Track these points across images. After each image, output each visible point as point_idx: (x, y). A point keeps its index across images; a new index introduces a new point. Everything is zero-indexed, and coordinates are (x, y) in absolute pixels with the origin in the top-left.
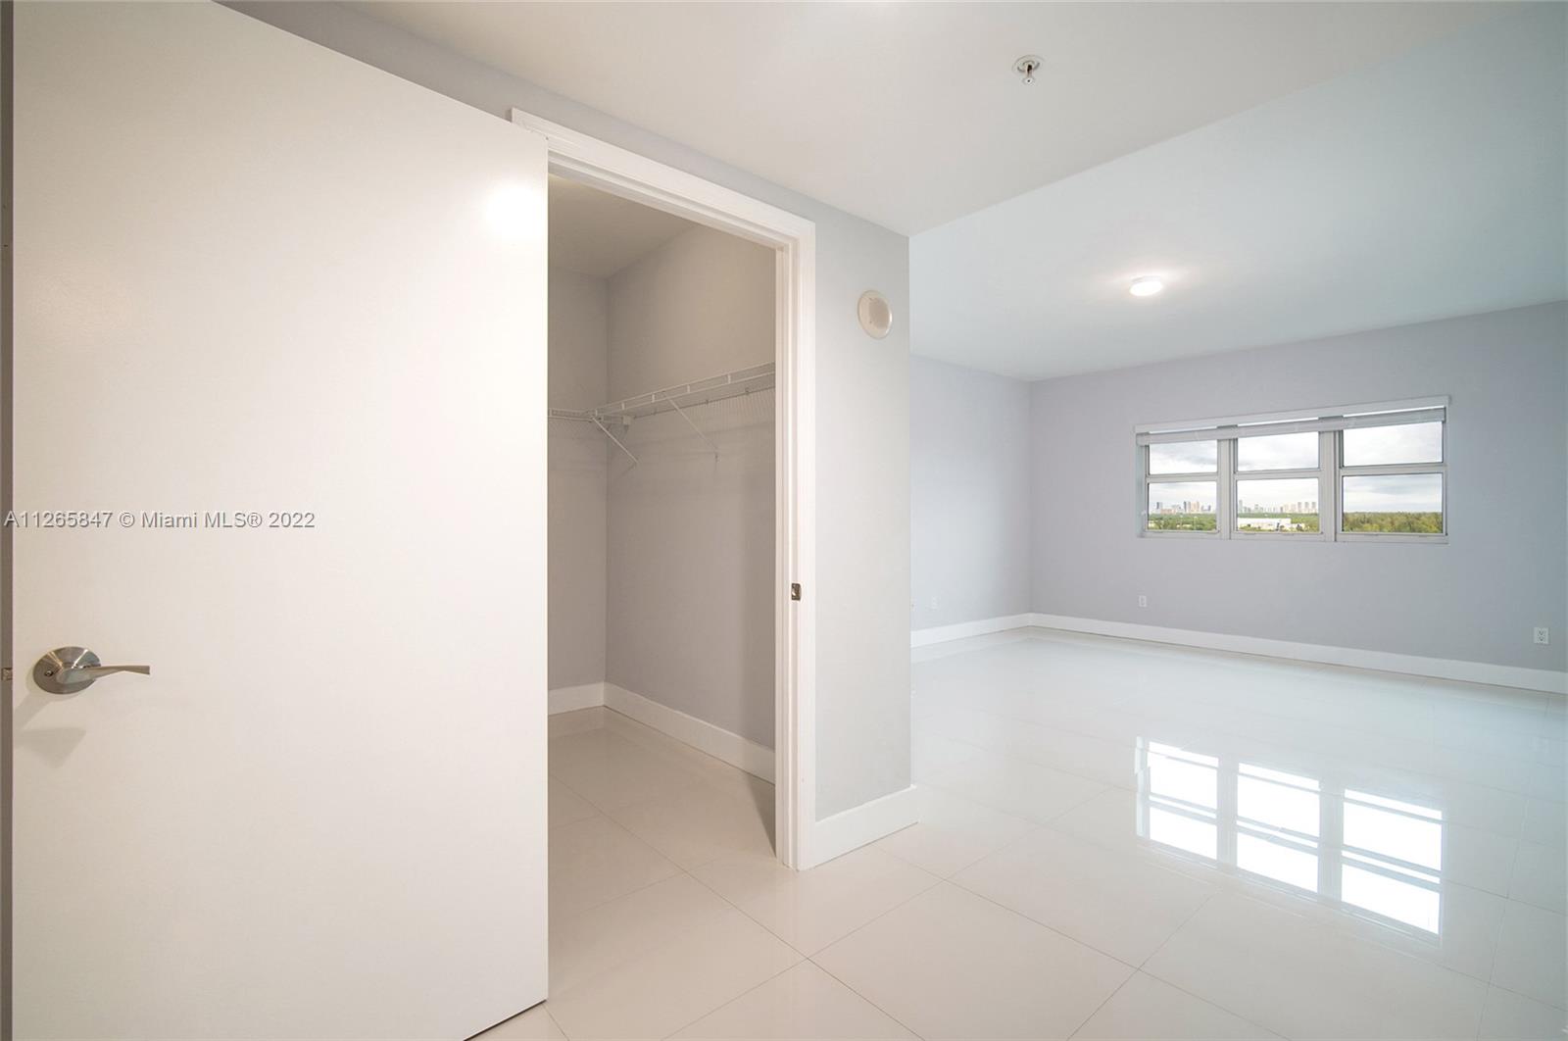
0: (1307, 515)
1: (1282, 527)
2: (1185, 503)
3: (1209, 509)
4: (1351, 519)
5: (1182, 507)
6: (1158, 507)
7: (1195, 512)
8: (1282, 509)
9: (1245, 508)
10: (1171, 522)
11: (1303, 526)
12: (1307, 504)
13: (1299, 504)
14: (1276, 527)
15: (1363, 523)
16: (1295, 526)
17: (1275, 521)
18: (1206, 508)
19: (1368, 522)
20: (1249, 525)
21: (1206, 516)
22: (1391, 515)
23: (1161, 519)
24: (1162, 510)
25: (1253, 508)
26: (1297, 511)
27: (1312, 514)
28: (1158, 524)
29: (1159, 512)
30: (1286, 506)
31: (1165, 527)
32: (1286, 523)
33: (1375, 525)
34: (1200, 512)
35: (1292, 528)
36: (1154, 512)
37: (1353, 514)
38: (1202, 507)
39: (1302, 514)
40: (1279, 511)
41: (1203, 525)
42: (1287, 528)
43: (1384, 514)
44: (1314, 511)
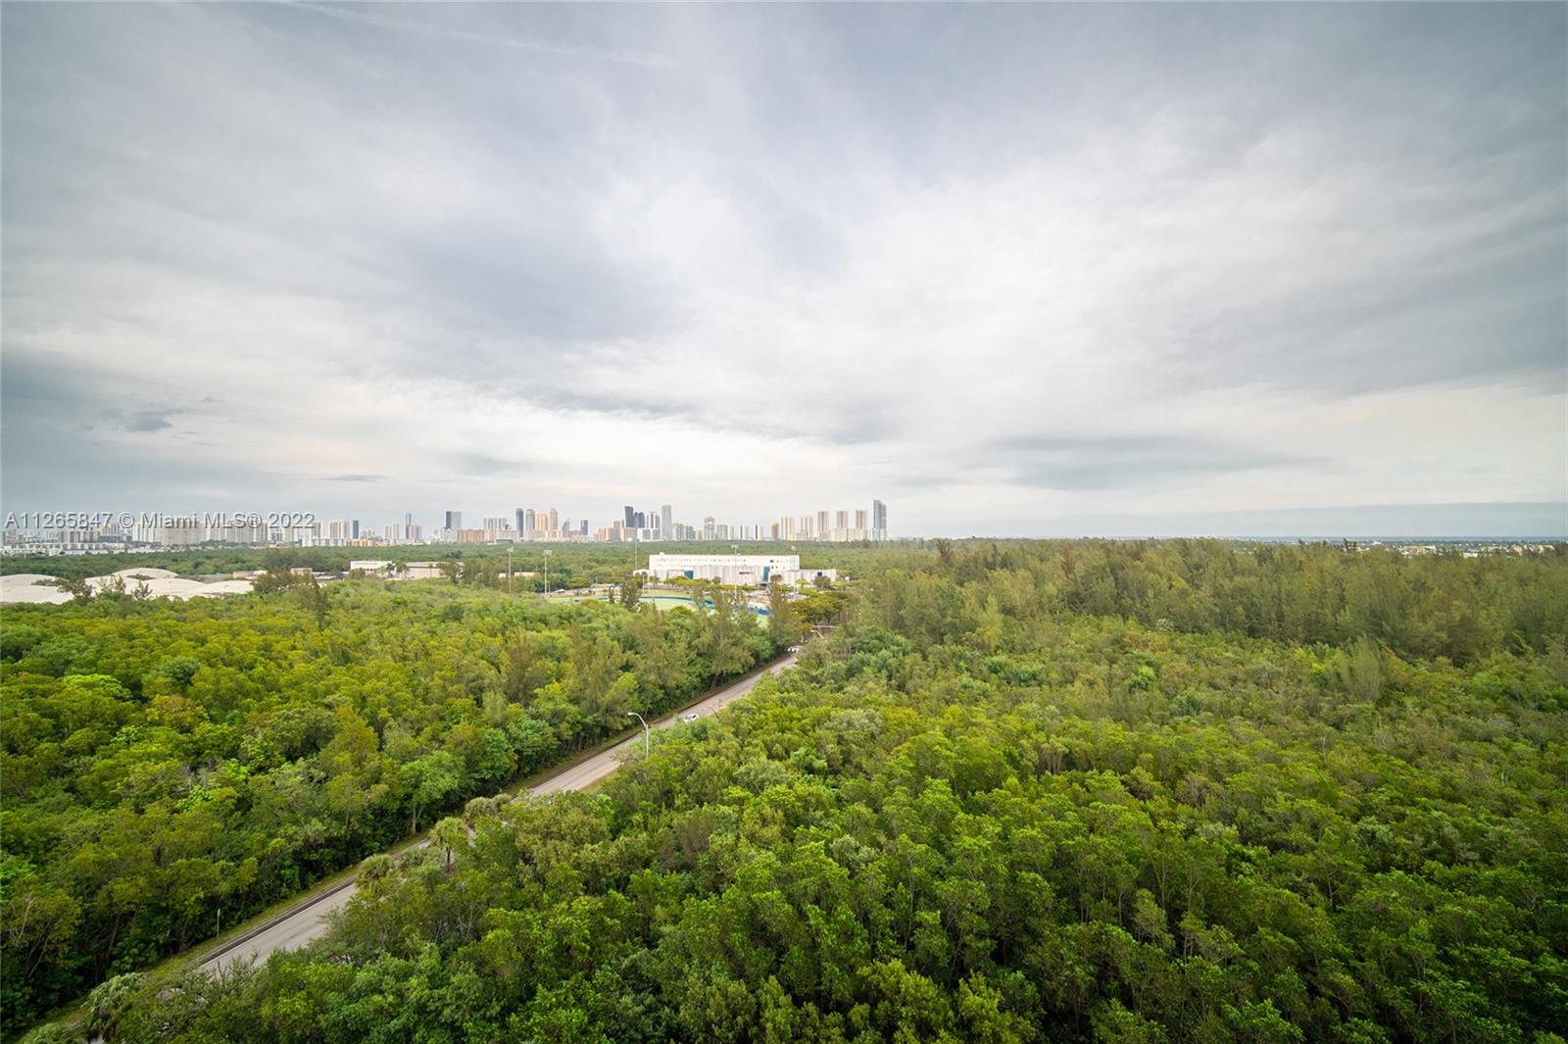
0: (842, 545)
1: (778, 577)
2: (520, 514)
3: (585, 529)
4: (958, 556)
5: (514, 525)
6: (448, 526)
7: (547, 538)
8: (775, 528)
9: (680, 527)
10: (483, 564)
11: (831, 574)
12: (841, 515)
13: (823, 515)
14: (760, 580)
15: (991, 566)
16: (810, 576)
17: (760, 562)
18: (576, 527)
19: (1004, 565)
20: (690, 574)
21: (575, 547)
22: (1066, 547)
23: (458, 556)
24: (460, 533)
25: (699, 527)
26: (816, 535)
27: (855, 544)
28: (450, 571)
29: (451, 538)
30: (789, 521)
31: (468, 575)
32: (786, 566)
33: (1022, 573)
34: (560, 538)
35: (803, 582)
36: (439, 537)
37: (964, 543)
38: (566, 525)
39: (831, 545)
40: (768, 535)
41: (569, 572)
42: (790, 580)
43: (1044, 544)
44: (861, 538)
